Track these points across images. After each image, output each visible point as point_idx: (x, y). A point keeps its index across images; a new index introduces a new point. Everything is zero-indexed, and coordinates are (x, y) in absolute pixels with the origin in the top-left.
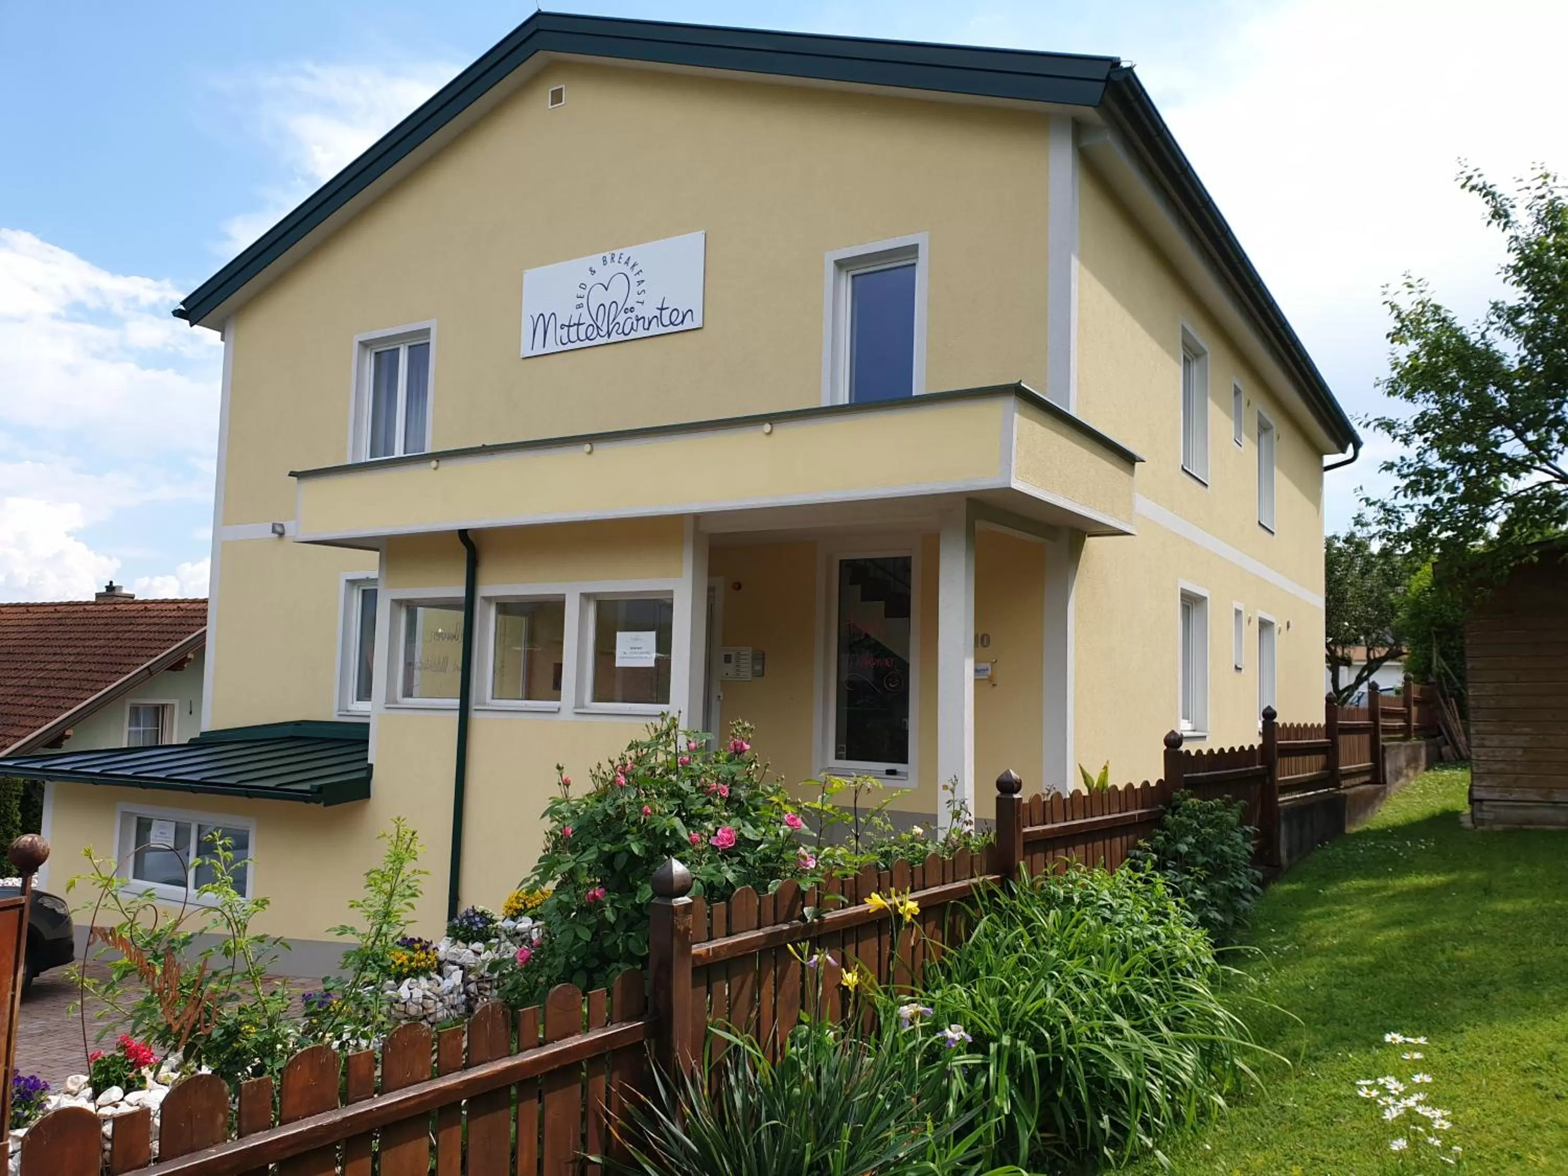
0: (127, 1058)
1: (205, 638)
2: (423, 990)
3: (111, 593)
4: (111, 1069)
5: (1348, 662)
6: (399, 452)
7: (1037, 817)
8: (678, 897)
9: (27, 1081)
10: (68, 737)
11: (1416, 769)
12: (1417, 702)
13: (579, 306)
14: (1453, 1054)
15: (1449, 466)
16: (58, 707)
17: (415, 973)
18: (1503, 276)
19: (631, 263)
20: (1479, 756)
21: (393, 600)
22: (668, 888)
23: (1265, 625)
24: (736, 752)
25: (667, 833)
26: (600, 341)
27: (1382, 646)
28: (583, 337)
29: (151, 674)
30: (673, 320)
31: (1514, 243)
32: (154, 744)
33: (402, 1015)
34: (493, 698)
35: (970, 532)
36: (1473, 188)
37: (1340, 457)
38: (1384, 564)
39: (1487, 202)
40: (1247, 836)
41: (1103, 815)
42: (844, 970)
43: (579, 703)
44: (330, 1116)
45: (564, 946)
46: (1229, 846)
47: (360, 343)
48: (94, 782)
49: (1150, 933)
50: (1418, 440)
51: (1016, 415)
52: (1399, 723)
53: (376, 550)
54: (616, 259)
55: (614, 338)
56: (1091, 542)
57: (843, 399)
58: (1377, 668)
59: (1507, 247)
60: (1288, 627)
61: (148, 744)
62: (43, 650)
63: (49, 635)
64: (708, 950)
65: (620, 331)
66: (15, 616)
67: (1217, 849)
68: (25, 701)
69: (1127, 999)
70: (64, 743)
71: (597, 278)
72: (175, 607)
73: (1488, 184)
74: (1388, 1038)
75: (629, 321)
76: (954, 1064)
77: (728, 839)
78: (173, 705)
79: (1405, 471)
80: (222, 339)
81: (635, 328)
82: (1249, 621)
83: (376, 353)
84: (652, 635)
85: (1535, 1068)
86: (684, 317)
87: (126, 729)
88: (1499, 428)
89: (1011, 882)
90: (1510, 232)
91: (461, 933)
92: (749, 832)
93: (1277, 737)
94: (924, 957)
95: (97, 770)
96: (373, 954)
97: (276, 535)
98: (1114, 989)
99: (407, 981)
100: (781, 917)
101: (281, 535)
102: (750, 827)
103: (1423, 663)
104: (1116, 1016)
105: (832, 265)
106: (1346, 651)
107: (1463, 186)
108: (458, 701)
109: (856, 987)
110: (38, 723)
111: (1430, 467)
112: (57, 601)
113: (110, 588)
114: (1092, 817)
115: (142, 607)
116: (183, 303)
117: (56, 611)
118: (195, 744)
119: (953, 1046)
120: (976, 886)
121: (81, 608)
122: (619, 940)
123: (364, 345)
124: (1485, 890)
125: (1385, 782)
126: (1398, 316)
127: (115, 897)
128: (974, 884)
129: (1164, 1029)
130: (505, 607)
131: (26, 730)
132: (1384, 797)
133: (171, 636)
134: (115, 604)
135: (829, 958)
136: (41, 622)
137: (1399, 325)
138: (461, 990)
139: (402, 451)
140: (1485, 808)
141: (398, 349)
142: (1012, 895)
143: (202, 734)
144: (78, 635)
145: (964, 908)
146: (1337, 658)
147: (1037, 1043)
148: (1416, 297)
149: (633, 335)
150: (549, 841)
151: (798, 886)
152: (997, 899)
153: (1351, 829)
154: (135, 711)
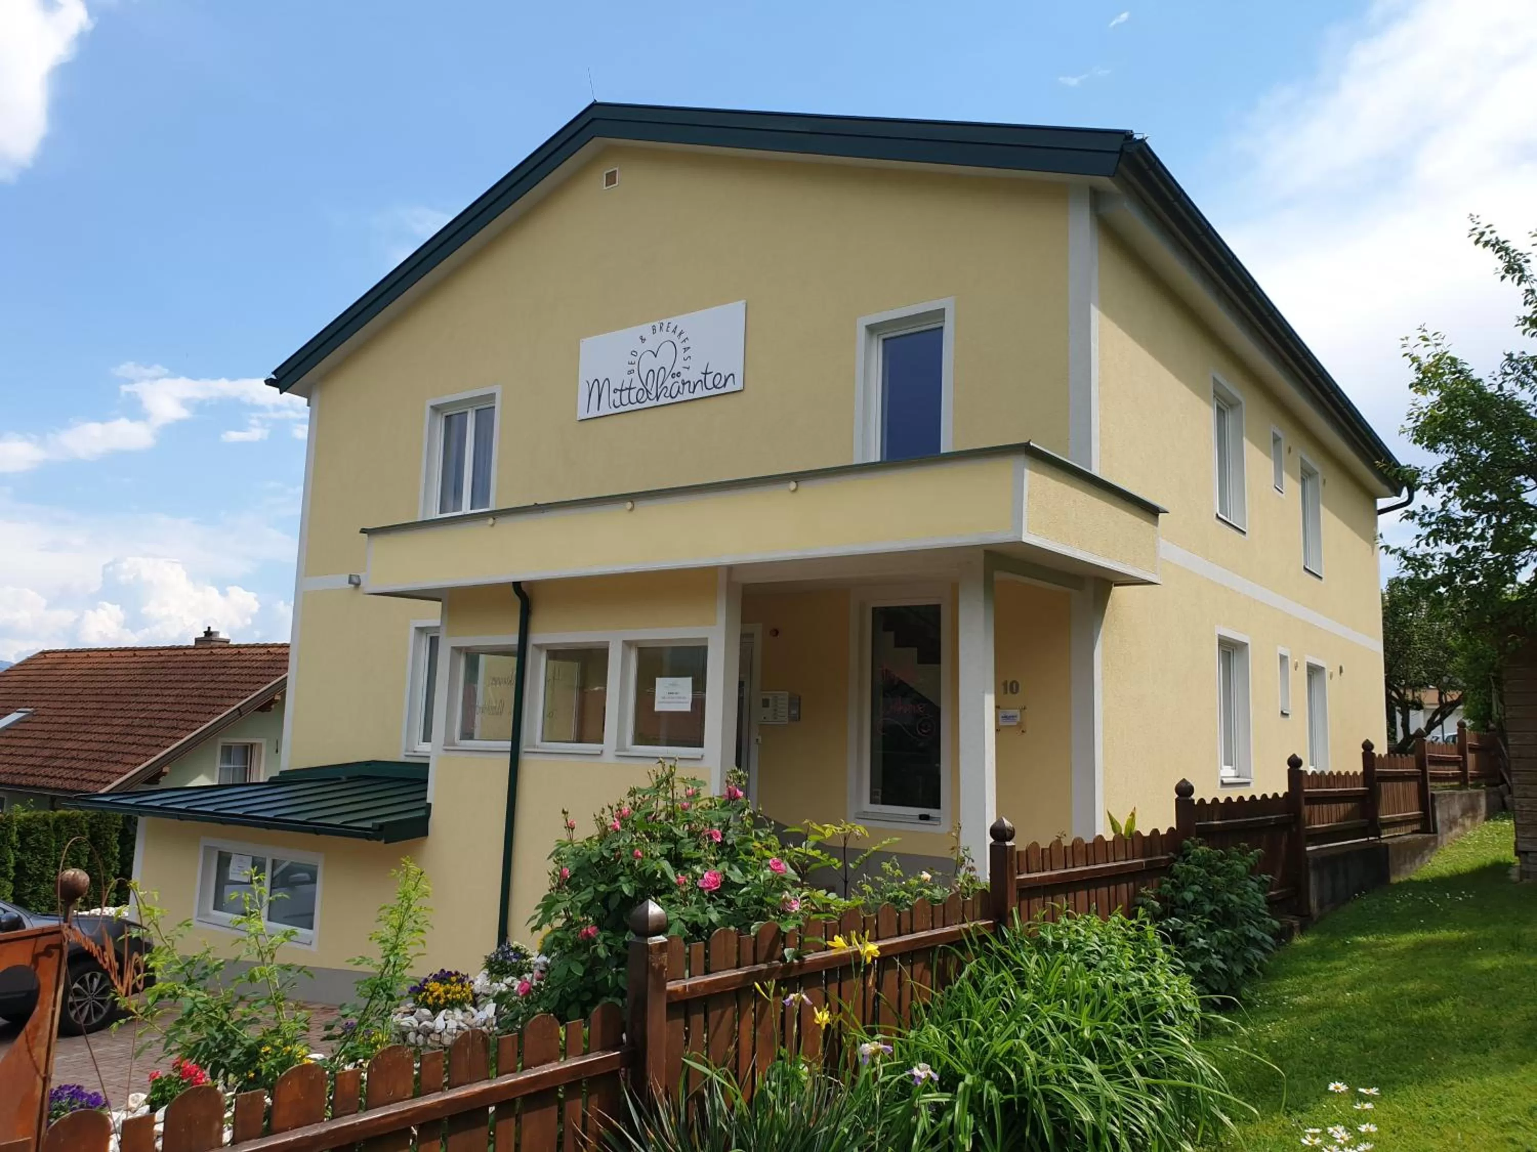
0: (182, 1078)
1: (286, 684)
2: (457, 1021)
3: (207, 638)
4: (167, 1088)
5: (1419, 706)
6: (466, 509)
7: (1033, 864)
8: (654, 936)
9: (90, 1096)
10: (165, 774)
11: (1474, 818)
12: (1472, 749)
13: (631, 372)
14: (1437, 1109)
15: (1476, 515)
16: (157, 746)
17: (451, 1004)
18: (1522, 328)
19: (678, 332)
20: (1522, 807)
21: (453, 648)
22: (646, 929)
23: (1314, 671)
24: (730, 798)
25: (658, 876)
26: (648, 404)
27: (1454, 689)
28: (633, 400)
29: (241, 715)
30: (716, 383)
31: (1530, 296)
32: (242, 782)
33: (437, 1045)
34: (542, 741)
35: (989, 584)
36: (1486, 244)
37: (1395, 501)
38: (1451, 606)
39: (1501, 257)
40: (1264, 887)
41: (1108, 862)
42: (815, 1009)
43: (621, 746)
44: (316, 1128)
45: (559, 979)
46: (1237, 895)
47: (432, 407)
48: (180, 818)
49: (1133, 980)
50: (1442, 489)
51: (1027, 472)
52: (1453, 770)
53: (439, 600)
54: (665, 327)
55: (663, 400)
56: (1117, 591)
57: (875, 456)
58: (1450, 712)
59: (1523, 301)
60: (1341, 671)
61: (237, 782)
62: (147, 691)
63: (152, 678)
64: (685, 986)
65: (667, 394)
66: (124, 660)
67: (1225, 898)
68: (130, 739)
69: (1099, 1043)
70: (161, 779)
71: (648, 345)
72: (265, 651)
73: (1502, 240)
74: (1332, 1087)
75: (676, 385)
76: (921, 1101)
77: (713, 882)
78: (261, 744)
79: (1426, 519)
80: (309, 405)
81: (681, 390)
82: (1296, 667)
83: (447, 417)
84: (689, 681)
85: (1513, 1122)
86: (726, 380)
87: (218, 765)
88: (1522, 477)
89: (1004, 928)
90: (1525, 286)
91: (496, 967)
92: (736, 876)
93: (1305, 784)
94: (912, 999)
95: (183, 806)
96: (382, 983)
97: (353, 586)
98: (1086, 1034)
99: (443, 1012)
100: (761, 955)
101: (357, 585)
102: (738, 871)
103: (1483, 709)
104: (1086, 1060)
105: (864, 329)
106: (1416, 694)
107: (1477, 242)
108: (509, 743)
109: (828, 1026)
110: (139, 761)
111: (1453, 516)
112: (161, 645)
113: (208, 633)
114: (1095, 864)
115: (235, 651)
116: (274, 373)
117: (160, 655)
118: (274, 782)
119: (919, 1083)
120: (967, 931)
121: (181, 652)
122: (609, 976)
123: (436, 409)
124: (1513, 944)
125: (1435, 832)
126: (1418, 369)
127: (156, 926)
128: (964, 929)
129: (1136, 1075)
130: (554, 654)
131: (129, 766)
132: (1435, 847)
133: (260, 679)
134: (212, 648)
135: (804, 996)
136: (146, 665)
137: (1421, 376)
138: (494, 1022)
139: (469, 507)
140: (1530, 860)
141: (466, 413)
142: (1004, 941)
143: (281, 772)
144: (177, 678)
145: (954, 953)
146: (1407, 702)
147: (1004, 1085)
148: (1431, 350)
149: (680, 398)
150: (554, 881)
151: (779, 929)
152: (987, 944)
153: (1394, 879)
154: (227, 750)
